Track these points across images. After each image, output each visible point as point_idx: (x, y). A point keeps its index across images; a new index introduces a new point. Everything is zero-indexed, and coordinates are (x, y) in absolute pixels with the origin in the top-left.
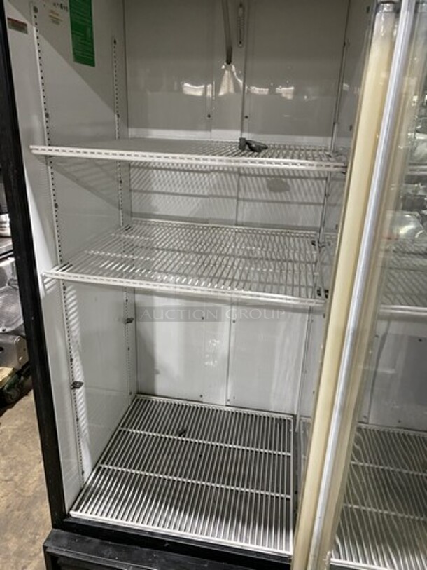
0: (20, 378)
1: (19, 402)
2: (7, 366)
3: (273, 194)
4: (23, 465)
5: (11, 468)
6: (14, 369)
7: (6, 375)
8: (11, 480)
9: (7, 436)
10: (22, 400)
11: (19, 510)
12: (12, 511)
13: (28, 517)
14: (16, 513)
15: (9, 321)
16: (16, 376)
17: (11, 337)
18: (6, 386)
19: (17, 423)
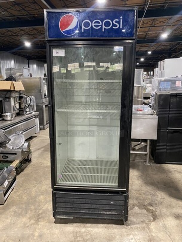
0: (21, 164)
1: (21, 174)
2: (17, 160)
3: (107, 94)
4: (29, 189)
5: (25, 190)
6: (20, 161)
7: (18, 163)
8: (26, 193)
9: (20, 182)
10: (22, 173)
11: (31, 199)
12: (29, 200)
13: (35, 201)
14: (31, 200)
15: (17, 145)
16: (20, 164)
17: (19, 149)
18: (18, 166)
19: (22, 178)
